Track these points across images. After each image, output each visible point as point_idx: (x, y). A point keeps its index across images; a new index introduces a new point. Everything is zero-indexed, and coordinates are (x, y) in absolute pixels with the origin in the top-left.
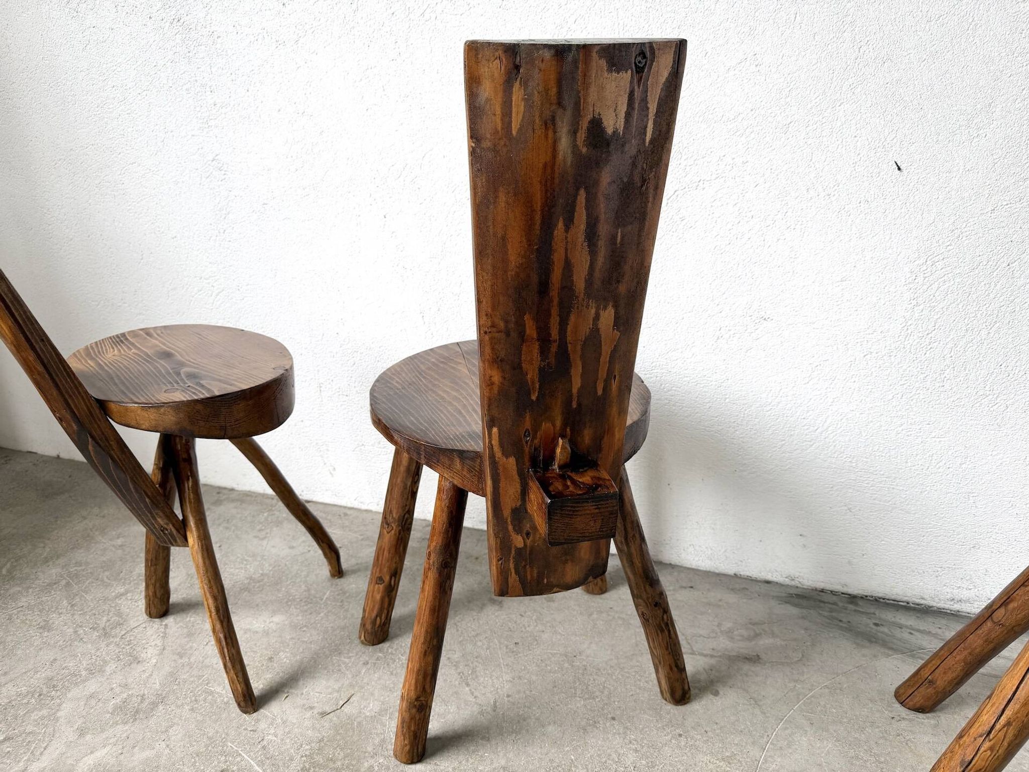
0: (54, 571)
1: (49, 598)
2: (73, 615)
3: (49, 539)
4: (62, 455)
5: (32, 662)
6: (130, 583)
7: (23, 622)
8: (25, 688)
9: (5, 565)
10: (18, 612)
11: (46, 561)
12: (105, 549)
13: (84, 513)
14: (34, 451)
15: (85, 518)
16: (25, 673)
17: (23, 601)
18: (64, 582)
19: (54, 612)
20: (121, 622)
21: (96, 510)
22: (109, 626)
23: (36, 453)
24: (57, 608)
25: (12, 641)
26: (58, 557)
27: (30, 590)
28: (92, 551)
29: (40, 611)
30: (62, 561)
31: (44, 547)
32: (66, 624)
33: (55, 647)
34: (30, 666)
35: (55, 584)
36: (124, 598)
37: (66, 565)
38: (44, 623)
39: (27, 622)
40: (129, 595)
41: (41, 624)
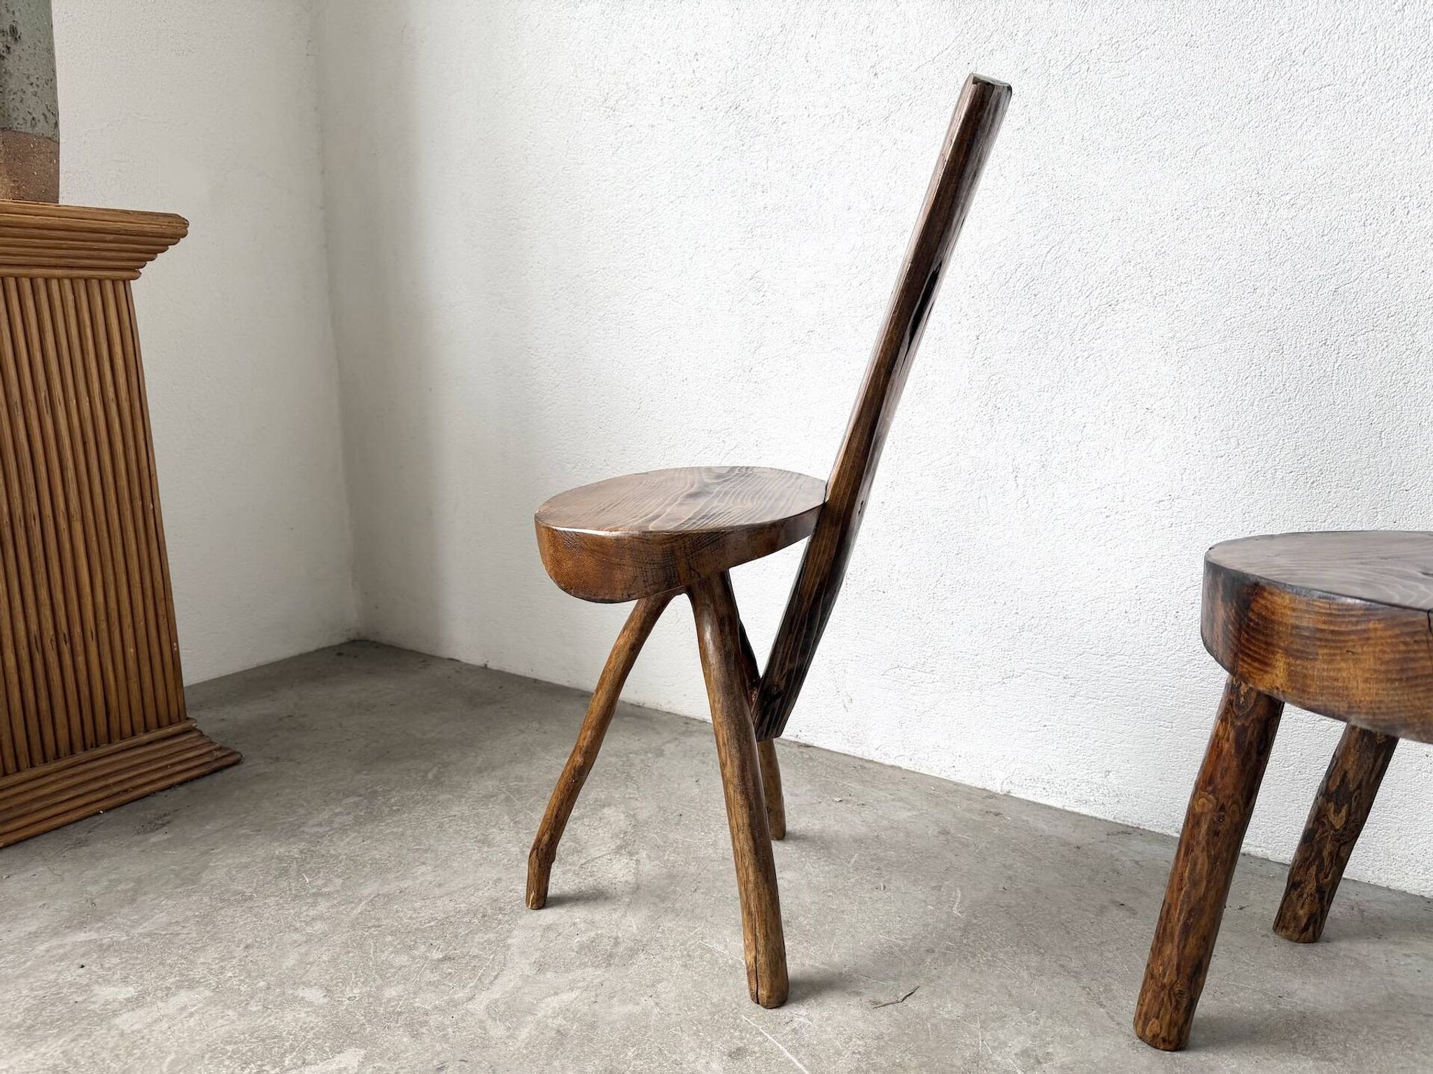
0: (490, 784)
1: (486, 811)
2: (518, 833)
3: (480, 749)
4: (490, 665)
5: (471, 877)
6: (585, 808)
7: (457, 832)
8: (464, 905)
9: (432, 769)
10: (451, 821)
11: (480, 771)
12: (551, 767)
13: (522, 727)
14: (456, 658)
15: (522, 732)
16: (464, 888)
17: (455, 810)
18: (502, 797)
19: (494, 826)
20: (579, 849)
21: (535, 725)
22: (564, 851)
23: (458, 661)
24: (497, 823)
25: (445, 851)
26: (494, 769)
27: (463, 800)
28: (534, 767)
29: (476, 823)
30: (499, 773)
31: (476, 756)
32: (509, 842)
33: (499, 865)
34: (470, 881)
35: (493, 796)
36: (579, 823)
37: (503, 779)
38: (482, 837)
39: (462, 833)
40: (585, 820)
41: (479, 837)
